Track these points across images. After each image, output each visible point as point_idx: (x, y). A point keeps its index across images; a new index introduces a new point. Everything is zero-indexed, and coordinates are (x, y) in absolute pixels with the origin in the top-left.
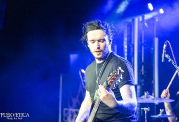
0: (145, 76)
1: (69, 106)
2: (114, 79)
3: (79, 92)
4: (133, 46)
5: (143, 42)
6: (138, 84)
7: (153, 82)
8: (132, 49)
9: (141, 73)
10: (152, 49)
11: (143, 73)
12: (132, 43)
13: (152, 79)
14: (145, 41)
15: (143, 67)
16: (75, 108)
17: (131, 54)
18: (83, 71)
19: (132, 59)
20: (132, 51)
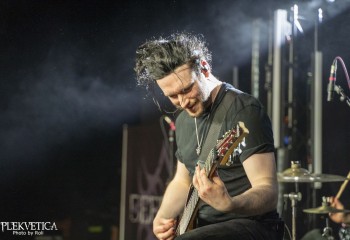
0: (295, 130)
1: (141, 190)
2: (229, 146)
3: (161, 162)
4: (271, 69)
5: (291, 60)
6: (281, 147)
7: (310, 142)
8: (268, 75)
9: (287, 123)
10: (310, 74)
11: (290, 125)
12: (270, 62)
13: (309, 137)
14: (296, 58)
15: (290, 111)
16: (153, 194)
17: (267, 86)
18: (168, 120)
19: (269, 95)
20: (268, 80)
